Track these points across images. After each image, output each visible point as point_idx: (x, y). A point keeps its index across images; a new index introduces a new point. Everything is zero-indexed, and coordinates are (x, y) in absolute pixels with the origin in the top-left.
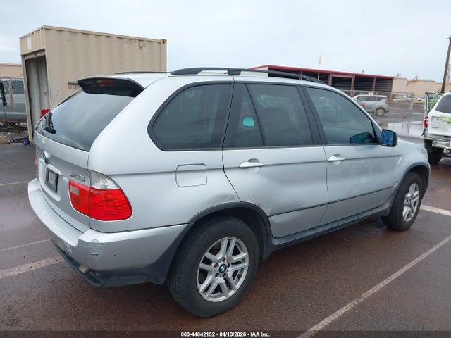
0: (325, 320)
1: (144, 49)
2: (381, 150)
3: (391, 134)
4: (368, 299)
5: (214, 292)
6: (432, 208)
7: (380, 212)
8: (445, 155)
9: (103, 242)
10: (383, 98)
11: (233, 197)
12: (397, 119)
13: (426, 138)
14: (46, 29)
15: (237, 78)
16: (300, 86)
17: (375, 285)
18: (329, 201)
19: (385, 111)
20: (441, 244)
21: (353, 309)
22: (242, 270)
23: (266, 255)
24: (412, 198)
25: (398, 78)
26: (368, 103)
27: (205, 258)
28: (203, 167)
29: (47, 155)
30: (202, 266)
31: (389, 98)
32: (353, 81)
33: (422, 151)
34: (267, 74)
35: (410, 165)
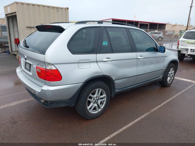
0: (136, 120)
1: (59, 12)
2: (159, 54)
3: (163, 47)
4: (153, 112)
5: (93, 110)
6: (179, 78)
7: (159, 79)
8: (186, 57)
9: (51, 90)
10: (161, 33)
11: (100, 73)
12: (167, 42)
13: (178, 50)
14: (16, 3)
15: (102, 25)
16: (127, 28)
17: (156, 107)
18: (138, 74)
19: (162, 38)
20: (182, 92)
21: (147, 116)
22: (104, 101)
23: (113, 96)
24: (171, 73)
25: (168, 24)
26: (155, 35)
27: (90, 96)
28: (89, 61)
29: (26, 57)
30: (89, 99)
31: (164, 33)
32: (149, 25)
33: (176, 55)
34: (111, 23)
35: (170, 60)
